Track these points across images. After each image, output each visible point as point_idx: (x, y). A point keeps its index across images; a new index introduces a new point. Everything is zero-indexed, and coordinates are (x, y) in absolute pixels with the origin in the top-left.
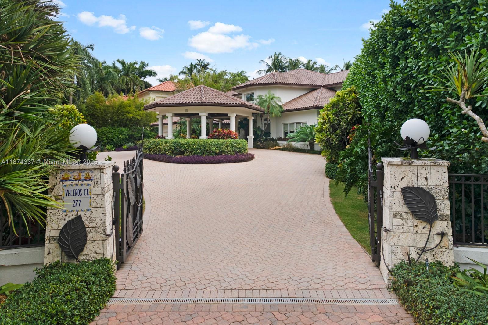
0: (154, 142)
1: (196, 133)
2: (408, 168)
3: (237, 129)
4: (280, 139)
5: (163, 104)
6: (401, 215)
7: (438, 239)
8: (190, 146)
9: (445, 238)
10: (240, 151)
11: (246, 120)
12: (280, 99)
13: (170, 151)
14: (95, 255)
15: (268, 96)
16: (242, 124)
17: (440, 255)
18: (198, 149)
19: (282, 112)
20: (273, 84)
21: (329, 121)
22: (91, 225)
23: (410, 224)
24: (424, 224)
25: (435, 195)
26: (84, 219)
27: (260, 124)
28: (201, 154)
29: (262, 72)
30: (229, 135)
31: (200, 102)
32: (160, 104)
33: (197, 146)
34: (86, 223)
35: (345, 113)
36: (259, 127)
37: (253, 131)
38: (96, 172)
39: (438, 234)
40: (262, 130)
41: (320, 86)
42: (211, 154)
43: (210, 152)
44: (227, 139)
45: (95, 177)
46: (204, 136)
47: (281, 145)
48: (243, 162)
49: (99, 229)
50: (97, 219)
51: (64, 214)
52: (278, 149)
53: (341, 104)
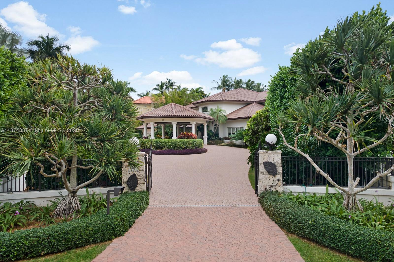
0: (143, 141)
1: (169, 135)
2: (266, 154)
3: (196, 131)
4: (226, 138)
5: (148, 116)
6: (263, 173)
7: (277, 182)
8: (166, 144)
9: (280, 182)
10: (198, 147)
11: (202, 125)
12: (225, 111)
13: (153, 147)
14: (141, 189)
15: (217, 109)
16: (200, 128)
17: (278, 188)
18: (171, 145)
19: (227, 120)
20: (221, 101)
21: (252, 129)
22: (139, 178)
23: (267, 176)
24: (272, 176)
25: (276, 165)
26: (136, 175)
27: (212, 128)
28: (174, 149)
29: (214, 89)
30: (191, 137)
31: (172, 115)
32: (146, 116)
33: (170, 144)
34: (137, 176)
35: (261, 124)
36: (211, 130)
37: (207, 133)
38: (140, 156)
39: (277, 180)
40: (213, 132)
41: (254, 102)
42: (180, 149)
43: (179, 147)
44: (190, 139)
45: (140, 158)
46: (175, 137)
47: (226, 142)
48: (201, 153)
49: (142, 179)
50: (141, 175)
51: (129, 173)
52: (224, 145)
53: (259, 118)
